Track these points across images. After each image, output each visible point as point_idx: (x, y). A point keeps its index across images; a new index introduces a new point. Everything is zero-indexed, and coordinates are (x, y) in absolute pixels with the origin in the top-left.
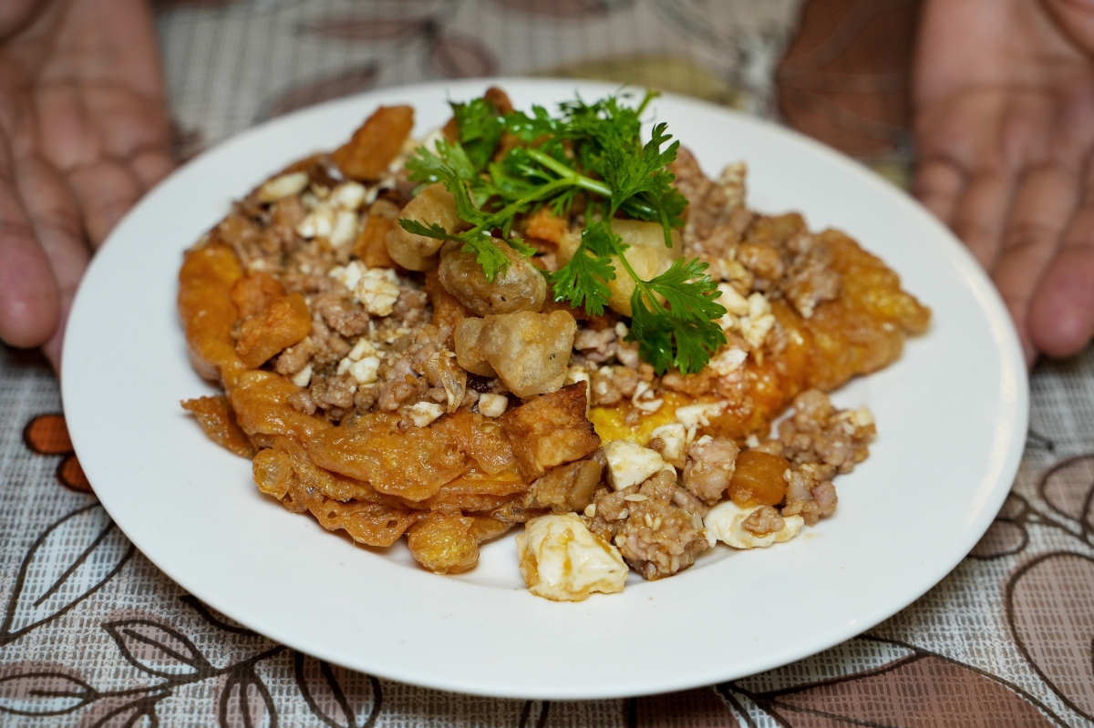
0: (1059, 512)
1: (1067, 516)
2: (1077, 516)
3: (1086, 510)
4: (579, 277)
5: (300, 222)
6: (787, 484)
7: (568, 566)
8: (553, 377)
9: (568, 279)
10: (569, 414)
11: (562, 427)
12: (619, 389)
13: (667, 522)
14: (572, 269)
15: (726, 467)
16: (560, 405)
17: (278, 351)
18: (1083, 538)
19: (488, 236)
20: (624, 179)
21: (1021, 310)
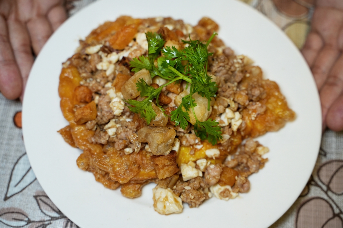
0: (322, 182)
1: (323, 183)
2: (327, 183)
3: (330, 182)
4: (179, 115)
5: (97, 63)
6: (236, 180)
7: (165, 207)
8: (167, 150)
9: (176, 115)
10: (171, 161)
11: (168, 166)
12: (189, 142)
13: (196, 197)
14: (177, 112)
15: (217, 178)
16: (168, 159)
17: (86, 121)
18: (326, 193)
19: (151, 102)
20: (197, 88)
21: (325, 111)
